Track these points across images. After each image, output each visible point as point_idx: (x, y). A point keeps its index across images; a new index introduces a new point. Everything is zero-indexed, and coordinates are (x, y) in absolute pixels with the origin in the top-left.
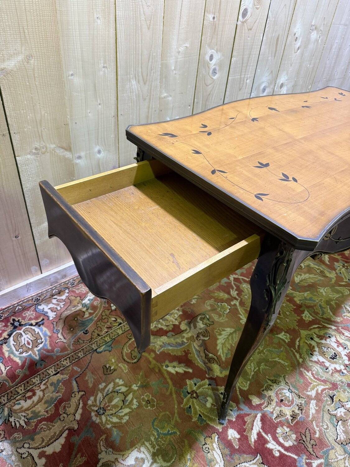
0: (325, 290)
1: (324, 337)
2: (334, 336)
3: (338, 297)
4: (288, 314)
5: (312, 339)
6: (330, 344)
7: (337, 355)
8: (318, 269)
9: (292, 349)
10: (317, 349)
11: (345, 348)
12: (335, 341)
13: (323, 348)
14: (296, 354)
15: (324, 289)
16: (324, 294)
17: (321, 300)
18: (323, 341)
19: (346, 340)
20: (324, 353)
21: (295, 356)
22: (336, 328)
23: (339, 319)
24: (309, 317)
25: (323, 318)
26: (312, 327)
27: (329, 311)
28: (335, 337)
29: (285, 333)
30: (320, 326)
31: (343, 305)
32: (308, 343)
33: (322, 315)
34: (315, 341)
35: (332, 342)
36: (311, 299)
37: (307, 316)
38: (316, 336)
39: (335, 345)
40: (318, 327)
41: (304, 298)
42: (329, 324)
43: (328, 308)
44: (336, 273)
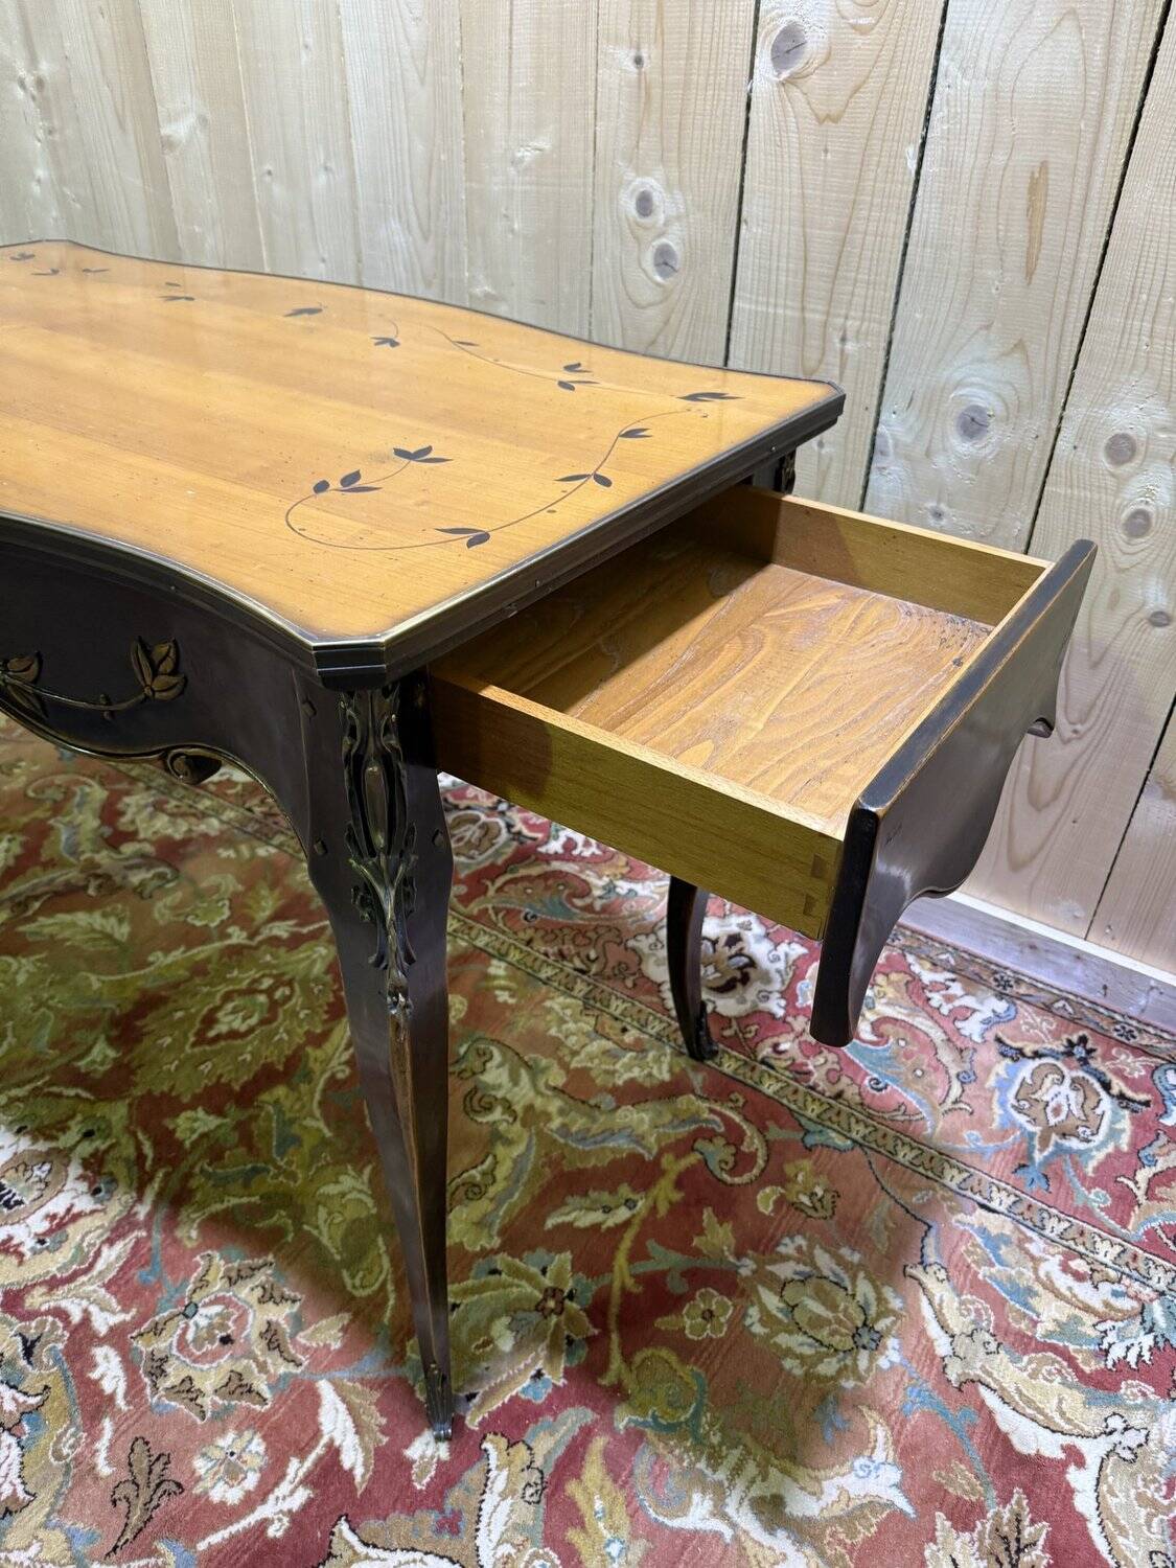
0: (354, 1195)
1: (98, 1173)
2: (99, 1207)
3: (317, 1242)
4: (202, 1067)
5: (88, 1135)
6: (60, 1191)
7: (10, 1207)
8: (490, 1174)
9: (47, 1078)
10: (42, 1146)
11: (42, 1242)
12: (75, 1210)
13: (46, 1167)
14: (28, 1087)
15: (360, 1191)
16: (332, 1189)
17: (292, 1176)
18: (75, 1170)
19: (79, 1247)
20: (21, 1168)
21: (18, 1085)
22: (141, 1217)
23: (190, 1234)
24: (193, 1131)
25: (189, 1176)
26: (141, 1136)
27: (234, 1201)
28: (93, 1212)
29: (115, 1059)
30: (149, 1163)
31: (270, 1258)
32: (72, 1123)
33: (202, 1171)
34: (79, 1142)
35: (72, 1195)
36: (289, 1141)
37: (196, 1125)
38: (103, 1147)
39: (58, 1206)
40: (141, 1157)
41: (288, 1115)
42: (160, 1195)
43: (245, 1200)
44: (485, 1253)
